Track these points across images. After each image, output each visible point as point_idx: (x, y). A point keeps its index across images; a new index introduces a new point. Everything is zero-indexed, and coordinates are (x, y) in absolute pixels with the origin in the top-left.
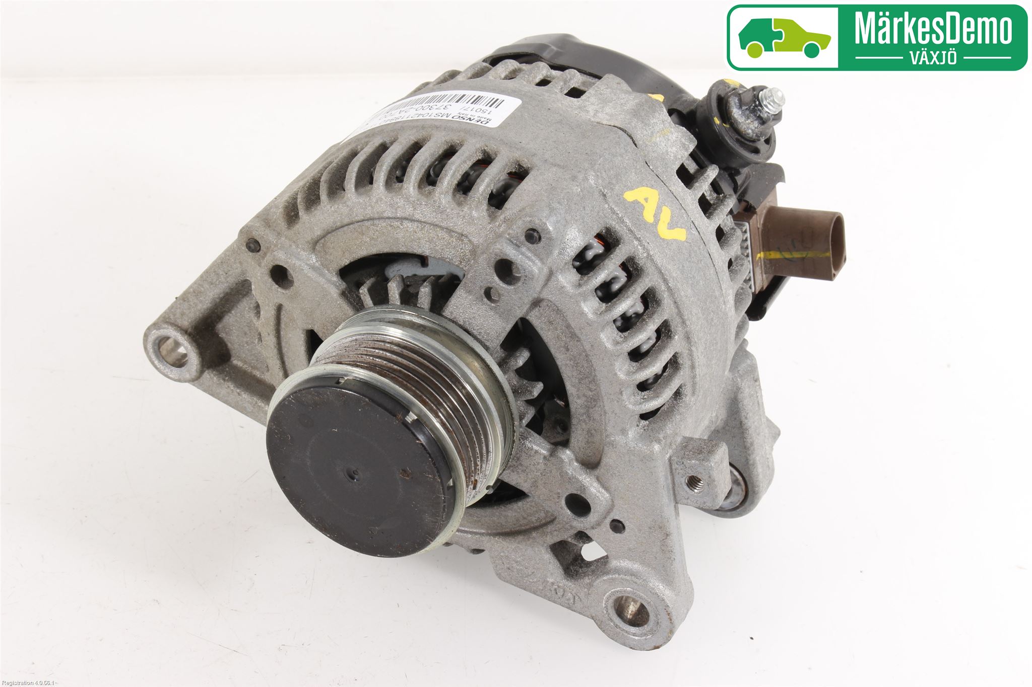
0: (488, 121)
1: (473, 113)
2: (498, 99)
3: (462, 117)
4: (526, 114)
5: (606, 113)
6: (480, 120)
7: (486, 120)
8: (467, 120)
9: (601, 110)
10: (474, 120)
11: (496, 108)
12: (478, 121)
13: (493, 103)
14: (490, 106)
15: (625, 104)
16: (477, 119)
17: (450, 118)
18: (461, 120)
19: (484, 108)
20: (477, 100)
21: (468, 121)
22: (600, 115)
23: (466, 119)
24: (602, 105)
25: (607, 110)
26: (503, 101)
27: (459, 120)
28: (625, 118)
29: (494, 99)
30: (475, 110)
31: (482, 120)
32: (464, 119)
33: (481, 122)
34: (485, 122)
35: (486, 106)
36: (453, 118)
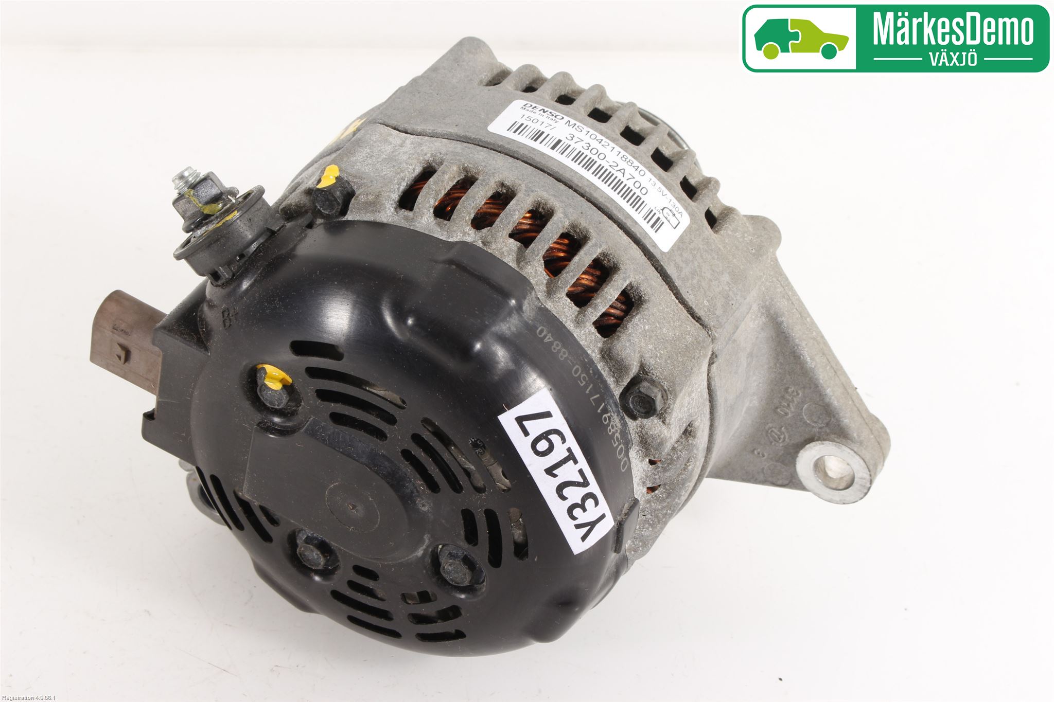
0: (524, 107)
1: (541, 119)
2: (515, 132)
3: (553, 115)
4: (483, 116)
5: (391, 144)
6: (533, 108)
7: (527, 108)
8: (547, 111)
9: (397, 148)
10: (540, 109)
11: (516, 122)
12: (535, 107)
13: (519, 128)
14: (522, 124)
15: (367, 157)
16: (537, 111)
17: (566, 119)
18: (554, 112)
19: (530, 123)
20: (538, 136)
21: (546, 109)
22: (399, 142)
23: (548, 113)
24: (394, 154)
25: (388, 149)
26: (508, 130)
27: (556, 112)
28: (371, 135)
29: (519, 134)
30: (539, 123)
31: (530, 109)
32: (550, 113)
33: (531, 106)
34: (527, 106)
35: (527, 126)
36: (563, 118)
